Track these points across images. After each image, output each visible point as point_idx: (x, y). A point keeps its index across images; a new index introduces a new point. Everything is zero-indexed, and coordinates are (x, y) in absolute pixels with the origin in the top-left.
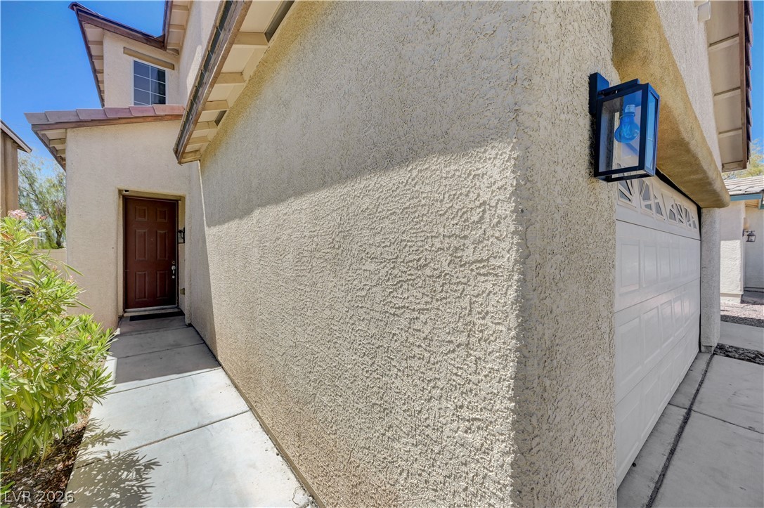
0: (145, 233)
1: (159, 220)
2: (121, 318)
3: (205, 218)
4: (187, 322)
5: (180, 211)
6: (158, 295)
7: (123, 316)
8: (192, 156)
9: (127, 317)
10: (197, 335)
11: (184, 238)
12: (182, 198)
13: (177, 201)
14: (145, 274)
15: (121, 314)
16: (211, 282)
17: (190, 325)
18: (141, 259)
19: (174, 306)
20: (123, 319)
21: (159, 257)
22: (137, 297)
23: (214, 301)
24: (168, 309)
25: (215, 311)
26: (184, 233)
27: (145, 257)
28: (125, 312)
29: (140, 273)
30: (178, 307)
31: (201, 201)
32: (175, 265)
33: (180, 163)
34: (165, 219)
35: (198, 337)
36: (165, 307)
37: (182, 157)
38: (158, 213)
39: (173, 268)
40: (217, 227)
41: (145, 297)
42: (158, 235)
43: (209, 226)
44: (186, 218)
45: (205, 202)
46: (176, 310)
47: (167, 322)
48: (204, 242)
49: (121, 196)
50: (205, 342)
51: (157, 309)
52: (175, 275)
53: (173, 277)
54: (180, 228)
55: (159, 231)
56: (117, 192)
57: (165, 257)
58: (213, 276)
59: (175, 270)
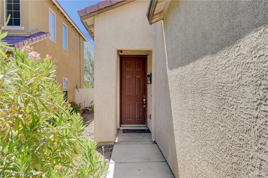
0: (130, 77)
1: (137, 69)
2: (118, 130)
3: (167, 63)
4: (153, 140)
5: (148, 62)
6: (136, 118)
7: (119, 129)
8: (158, 17)
9: (121, 129)
10: (160, 152)
11: (151, 80)
12: (150, 52)
13: (147, 56)
14: (130, 104)
15: (118, 127)
16: (173, 115)
17: (155, 142)
18: (128, 94)
19: (144, 125)
20: (120, 131)
21: (137, 93)
22: (126, 118)
23: (175, 132)
24: (142, 127)
25: (177, 141)
26: (151, 76)
27: (130, 93)
28: (121, 126)
29: (128, 103)
30: (147, 126)
31: (164, 50)
32: (145, 98)
33: (151, 23)
34: (140, 68)
35: (161, 155)
36: (140, 125)
37: (152, 19)
38: (137, 64)
39: (144, 100)
40: (180, 69)
41: (130, 118)
42: (137, 78)
43: (171, 68)
44: (153, 65)
45: (167, 50)
46: (146, 128)
47: (141, 136)
48: (167, 82)
49: (119, 56)
50: (166, 162)
51: (136, 127)
52: (145, 105)
53: (144, 106)
54: (149, 73)
55: (137, 77)
56: (116, 52)
57: (140, 93)
58: (175, 111)
59: (145, 102)
